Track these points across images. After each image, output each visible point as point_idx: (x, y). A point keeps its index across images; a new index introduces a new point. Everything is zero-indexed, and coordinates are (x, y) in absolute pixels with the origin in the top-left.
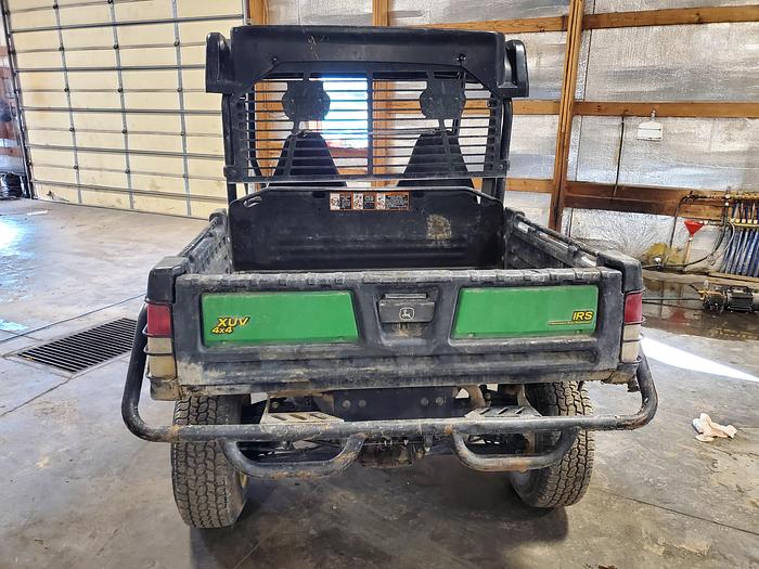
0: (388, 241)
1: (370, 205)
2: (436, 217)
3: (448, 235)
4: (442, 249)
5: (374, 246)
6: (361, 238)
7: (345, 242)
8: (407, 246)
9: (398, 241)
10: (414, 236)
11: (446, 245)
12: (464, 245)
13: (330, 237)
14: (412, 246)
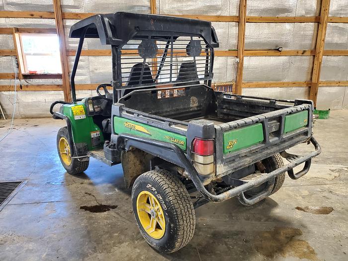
0: (177, 110)
1: (171, 95)
2: (193, 97)
3: (196, 105)
4: (195, 111)
5: (173, 113)
6: (169, 110)
7: (163, 112)
8: (184, 111)
9: (181, 109)
10: (186, 107)
11: (196, 109)
12: (201, 108)
13: (157, 111)
14: (185, 111)
